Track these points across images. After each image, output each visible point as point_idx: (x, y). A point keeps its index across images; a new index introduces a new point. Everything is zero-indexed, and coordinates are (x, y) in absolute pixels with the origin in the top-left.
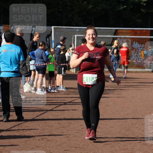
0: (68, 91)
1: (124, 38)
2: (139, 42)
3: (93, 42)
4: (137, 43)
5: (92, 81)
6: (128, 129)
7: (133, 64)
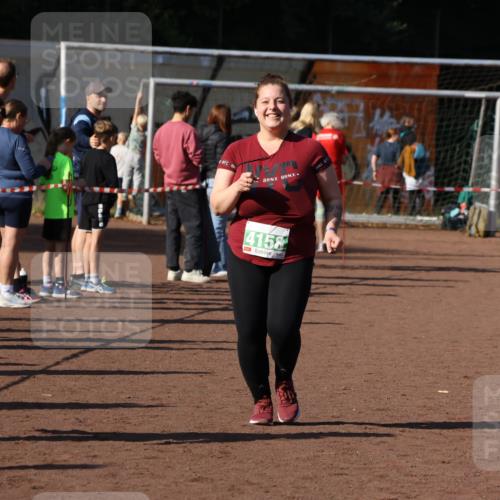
2: (395, 113)
3: (278, 123)
4: (387, 114)
5: (271, 247)
7: (371, 197)
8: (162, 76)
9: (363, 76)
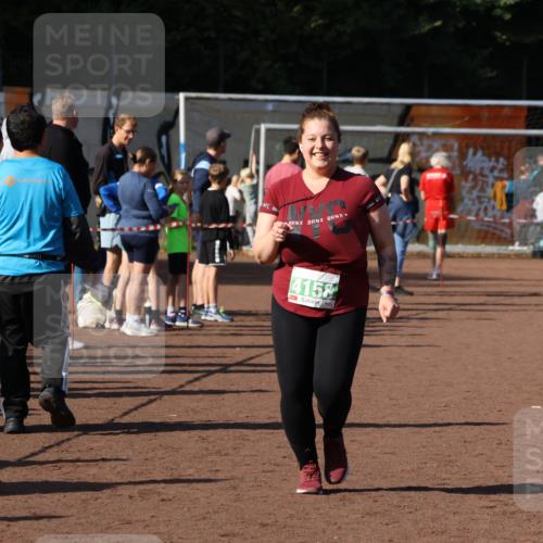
0: (234, 324)
1: (435, 134)
2: (486, 151)
3: (326, 163)
4: (480, 153)
6: (448, 459)
7: (466, 230)
8: (273, 122)
9: (455, 118)
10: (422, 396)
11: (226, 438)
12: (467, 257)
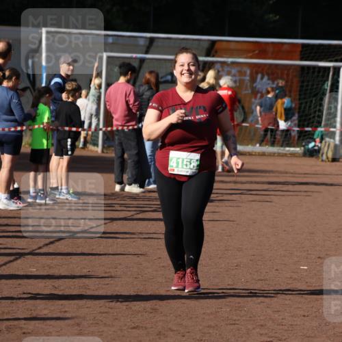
1: (233, 63)
2: (271, 76)
3: (190, 80)
4: (266, 78)
5: (188, 167)
7: (255, 135)
8: (112, 51)
9: (249, 51)
10: (220, 258)
11: (73, 287)
12: (255, 155)
